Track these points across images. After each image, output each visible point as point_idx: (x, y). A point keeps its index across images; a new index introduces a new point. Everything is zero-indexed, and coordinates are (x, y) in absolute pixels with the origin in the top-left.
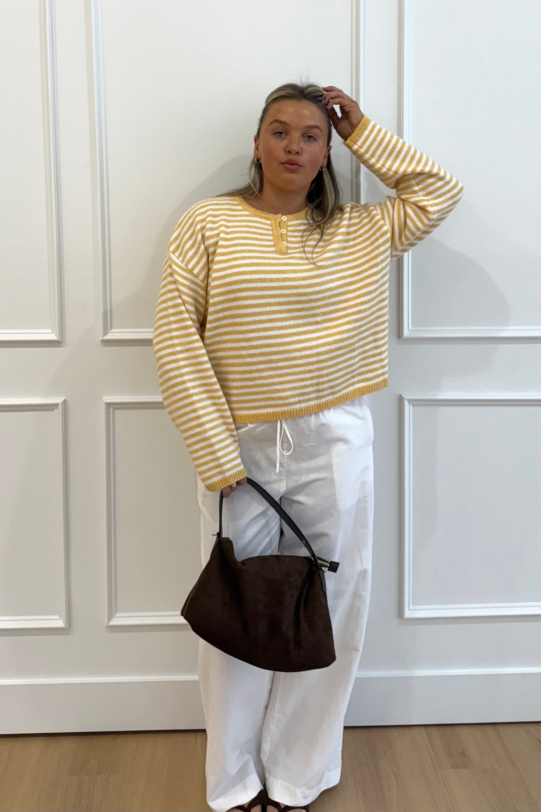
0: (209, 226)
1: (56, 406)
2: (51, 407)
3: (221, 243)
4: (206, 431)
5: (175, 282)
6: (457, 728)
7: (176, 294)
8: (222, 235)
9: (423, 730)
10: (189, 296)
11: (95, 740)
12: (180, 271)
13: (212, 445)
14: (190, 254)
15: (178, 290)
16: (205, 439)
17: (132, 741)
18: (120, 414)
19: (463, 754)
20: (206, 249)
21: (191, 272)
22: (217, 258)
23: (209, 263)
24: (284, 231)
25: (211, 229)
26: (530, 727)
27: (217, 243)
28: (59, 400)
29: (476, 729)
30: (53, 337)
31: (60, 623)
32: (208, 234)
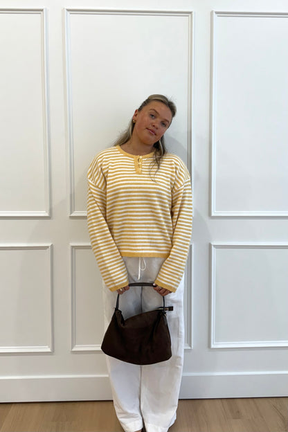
0: (104, 163)
1: (48, 247)
2: (46, 248)
3: (109, 171)
4: (106, 264)
5: (91, 193)
6: (235, 400)
7: (92, 198)
8: (110, 167)
9: (220, 400)
10: (98, 198)
11: (65, 405)
12: (93, 187)
13: (108, 271)
14: (96, 178)
15: (93, 196)
16: (105, 268)
17: (82, 405)
18: (77, 251)
19: (238, 412)
20: (103, 175)
21: (97, 187)
22: (108, 179)
23: (105, 181)
24: (140, 163)
25: (105, 165)
26: (269, 400)
27: (107, 172)
28: (49, 245)
29: (244, 400)
30: (47, 215)
31: (49, 350)
32: (103, 167)
